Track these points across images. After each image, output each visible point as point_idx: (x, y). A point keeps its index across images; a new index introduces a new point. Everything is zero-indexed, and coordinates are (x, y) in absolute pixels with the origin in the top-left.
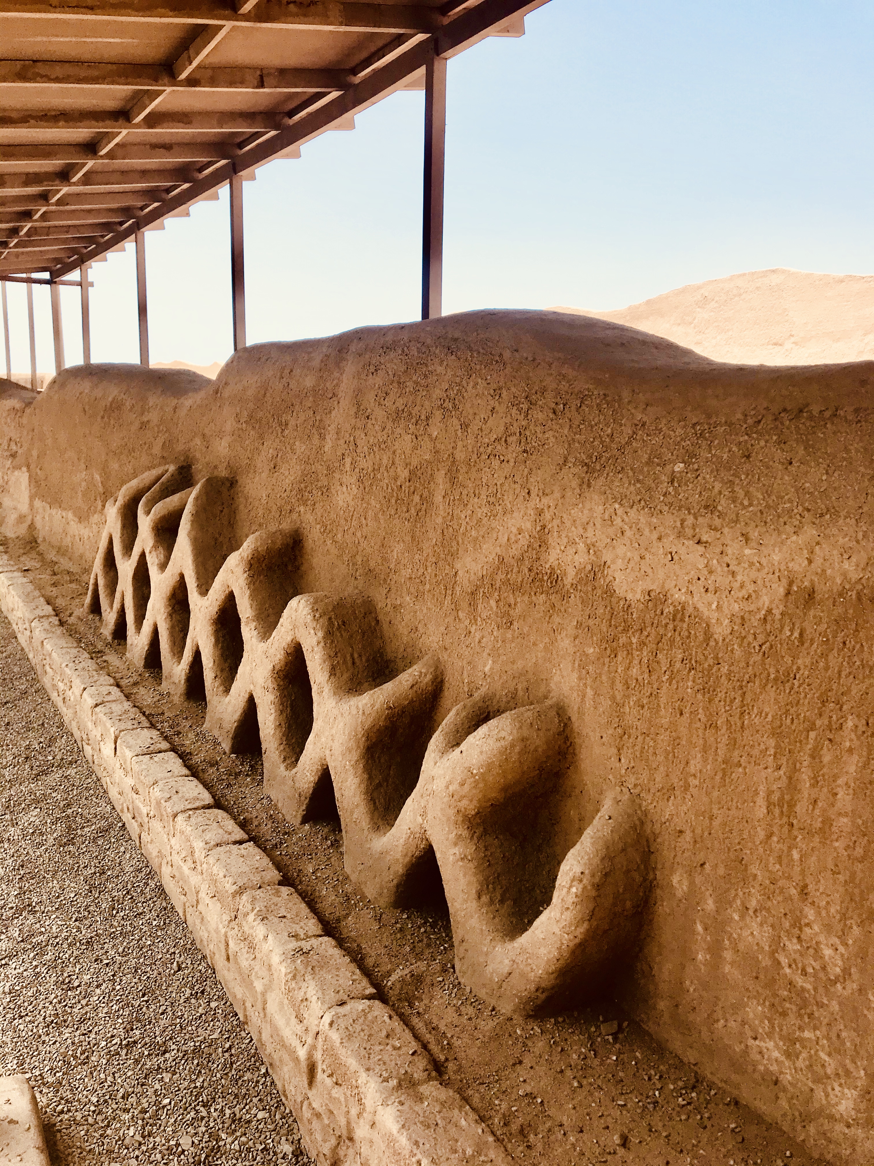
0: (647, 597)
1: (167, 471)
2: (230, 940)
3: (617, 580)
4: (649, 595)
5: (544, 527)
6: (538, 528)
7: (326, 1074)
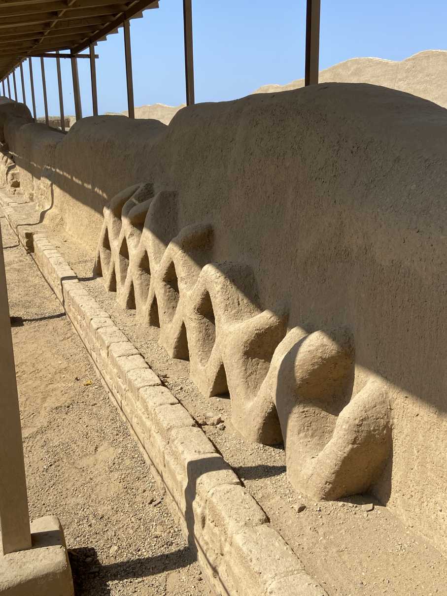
0: (391, 264)
1: (139, 187)
2: (166, 455)
3: (377, 254)
4: (392, 262)
5: (342, 222)
6: (339, 223)
7: (210, 521)
